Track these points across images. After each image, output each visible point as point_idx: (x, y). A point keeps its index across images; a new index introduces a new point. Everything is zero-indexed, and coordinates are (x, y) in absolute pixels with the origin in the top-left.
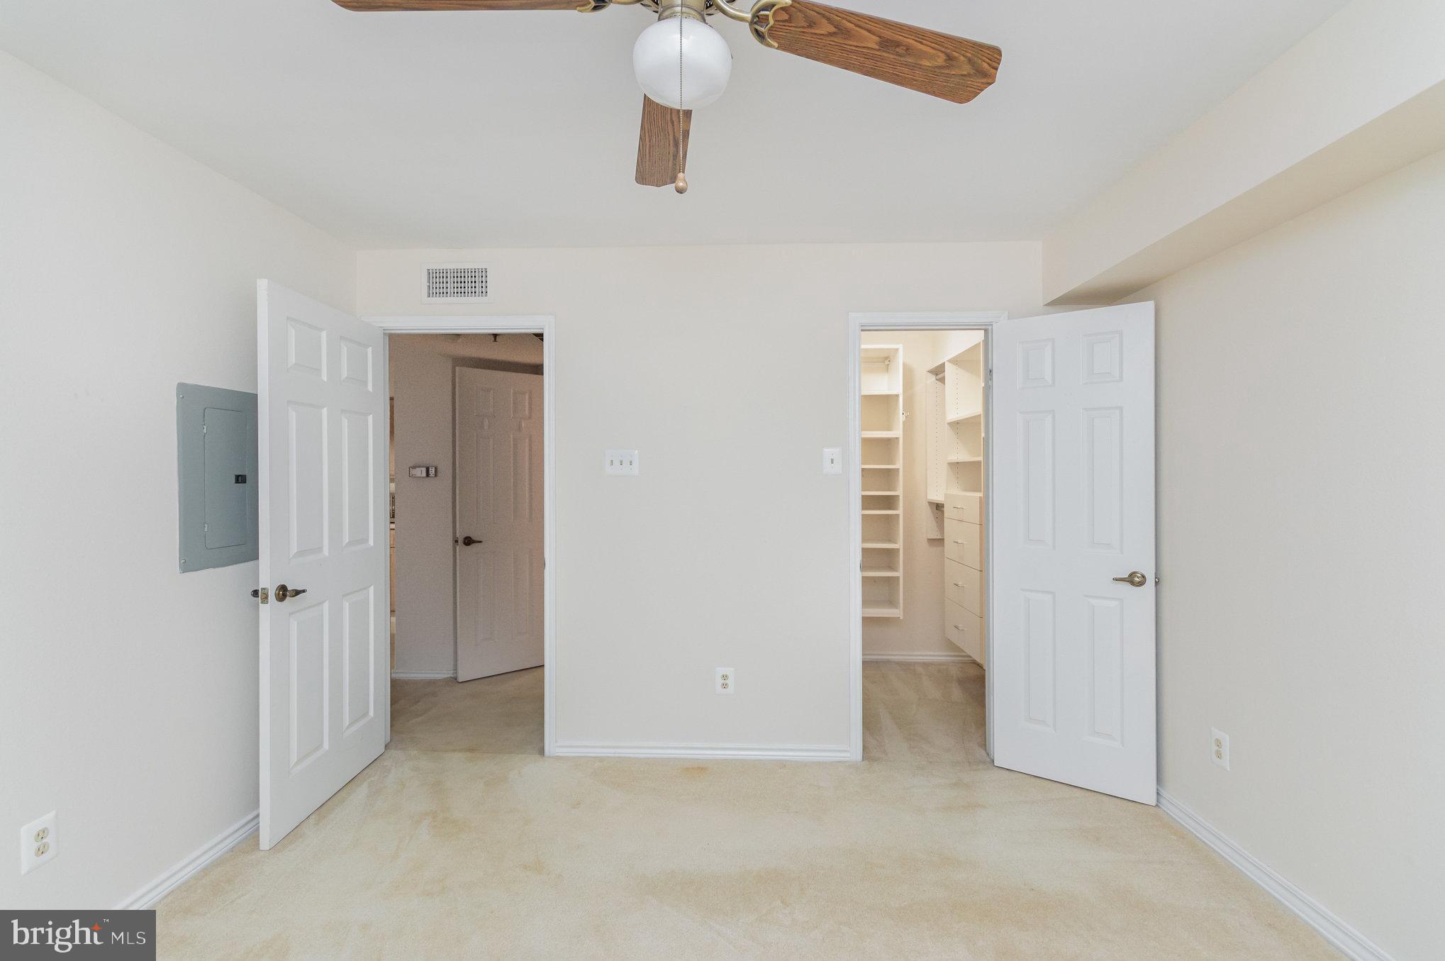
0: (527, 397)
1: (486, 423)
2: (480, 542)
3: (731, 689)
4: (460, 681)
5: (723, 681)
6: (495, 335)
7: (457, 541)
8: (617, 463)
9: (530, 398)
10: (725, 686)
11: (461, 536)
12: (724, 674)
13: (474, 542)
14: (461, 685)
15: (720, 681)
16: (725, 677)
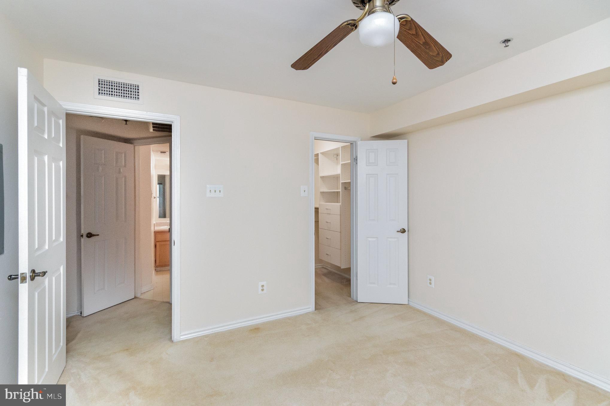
0: (123, 156)
1: (101, 168)
2: (98, 235)
3: (265, 291)
4: (85, 316)
5: (262, 288)
6: (126, 121)
7: (82, 236)
8: (213, 191)
9: (125, 156)
10: (263, 290)
11: (84, 232)
12: (263, 285)
13: (94, 235)
14: (86, 317)
15: (260, 288)
16: (263, 286)
